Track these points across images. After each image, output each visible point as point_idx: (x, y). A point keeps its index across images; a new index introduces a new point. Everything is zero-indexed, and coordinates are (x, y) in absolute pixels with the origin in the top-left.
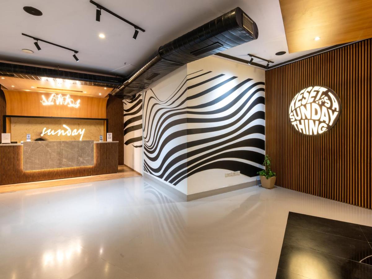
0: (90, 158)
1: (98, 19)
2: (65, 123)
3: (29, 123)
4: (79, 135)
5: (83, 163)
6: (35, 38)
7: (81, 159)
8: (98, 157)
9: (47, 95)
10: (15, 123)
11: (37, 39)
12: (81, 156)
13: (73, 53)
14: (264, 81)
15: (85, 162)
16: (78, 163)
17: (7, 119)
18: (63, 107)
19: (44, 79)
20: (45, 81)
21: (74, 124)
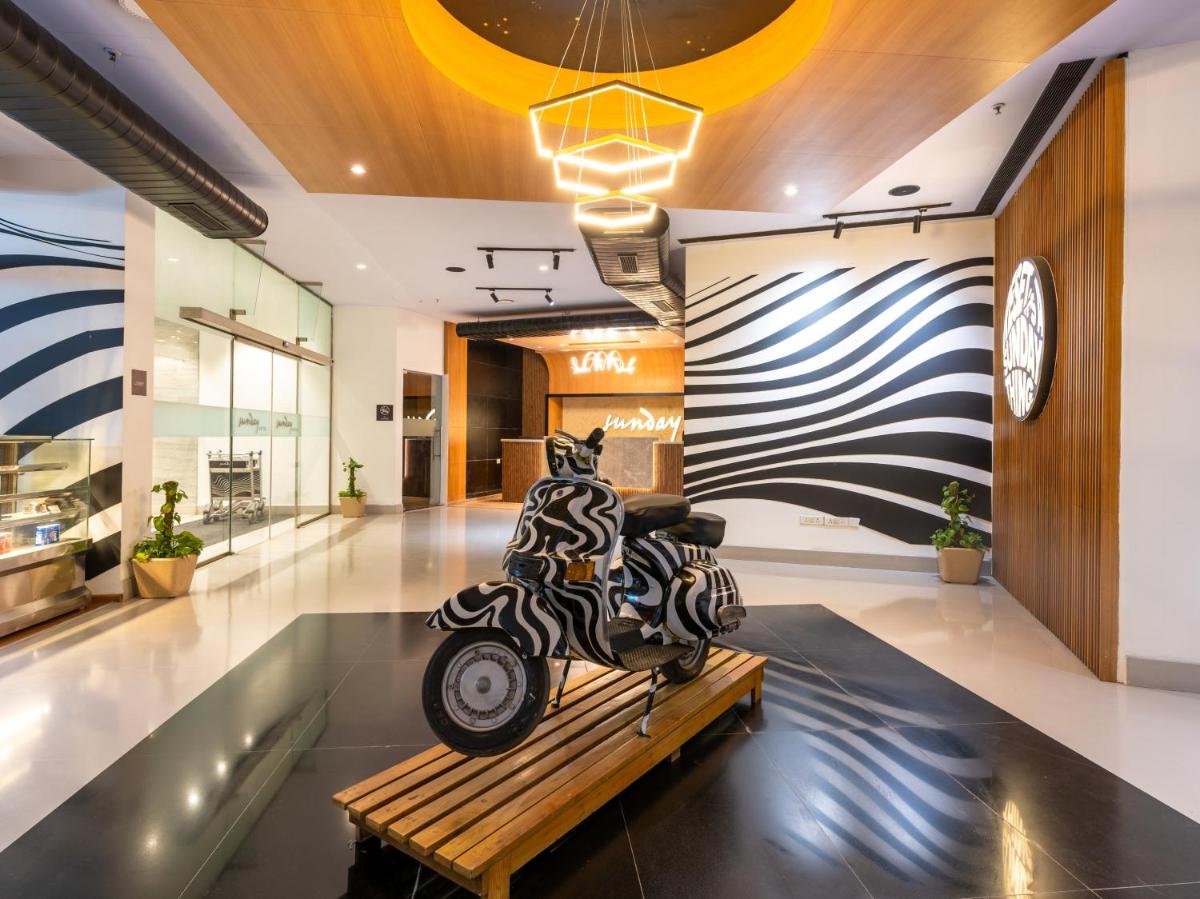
0: (644, 473)
1: (491, 265)
2: (645, 405)
3: (586, 406)
4: (669, 430)
5: (631, 481)
6: (490, 289)
7: (629, 474)
8: (661, 473)
9: (579, 354)
10: (568, 407)
11: (493, 289)
12: (628, 468)
13: (544, 293)
14: (992, 254)
15: (635, 479)
16: (624, 480)
17: (552, 403)
18: (609, 375)
19: (574, 333)
20: (575, 337)
21: (661, 406)
